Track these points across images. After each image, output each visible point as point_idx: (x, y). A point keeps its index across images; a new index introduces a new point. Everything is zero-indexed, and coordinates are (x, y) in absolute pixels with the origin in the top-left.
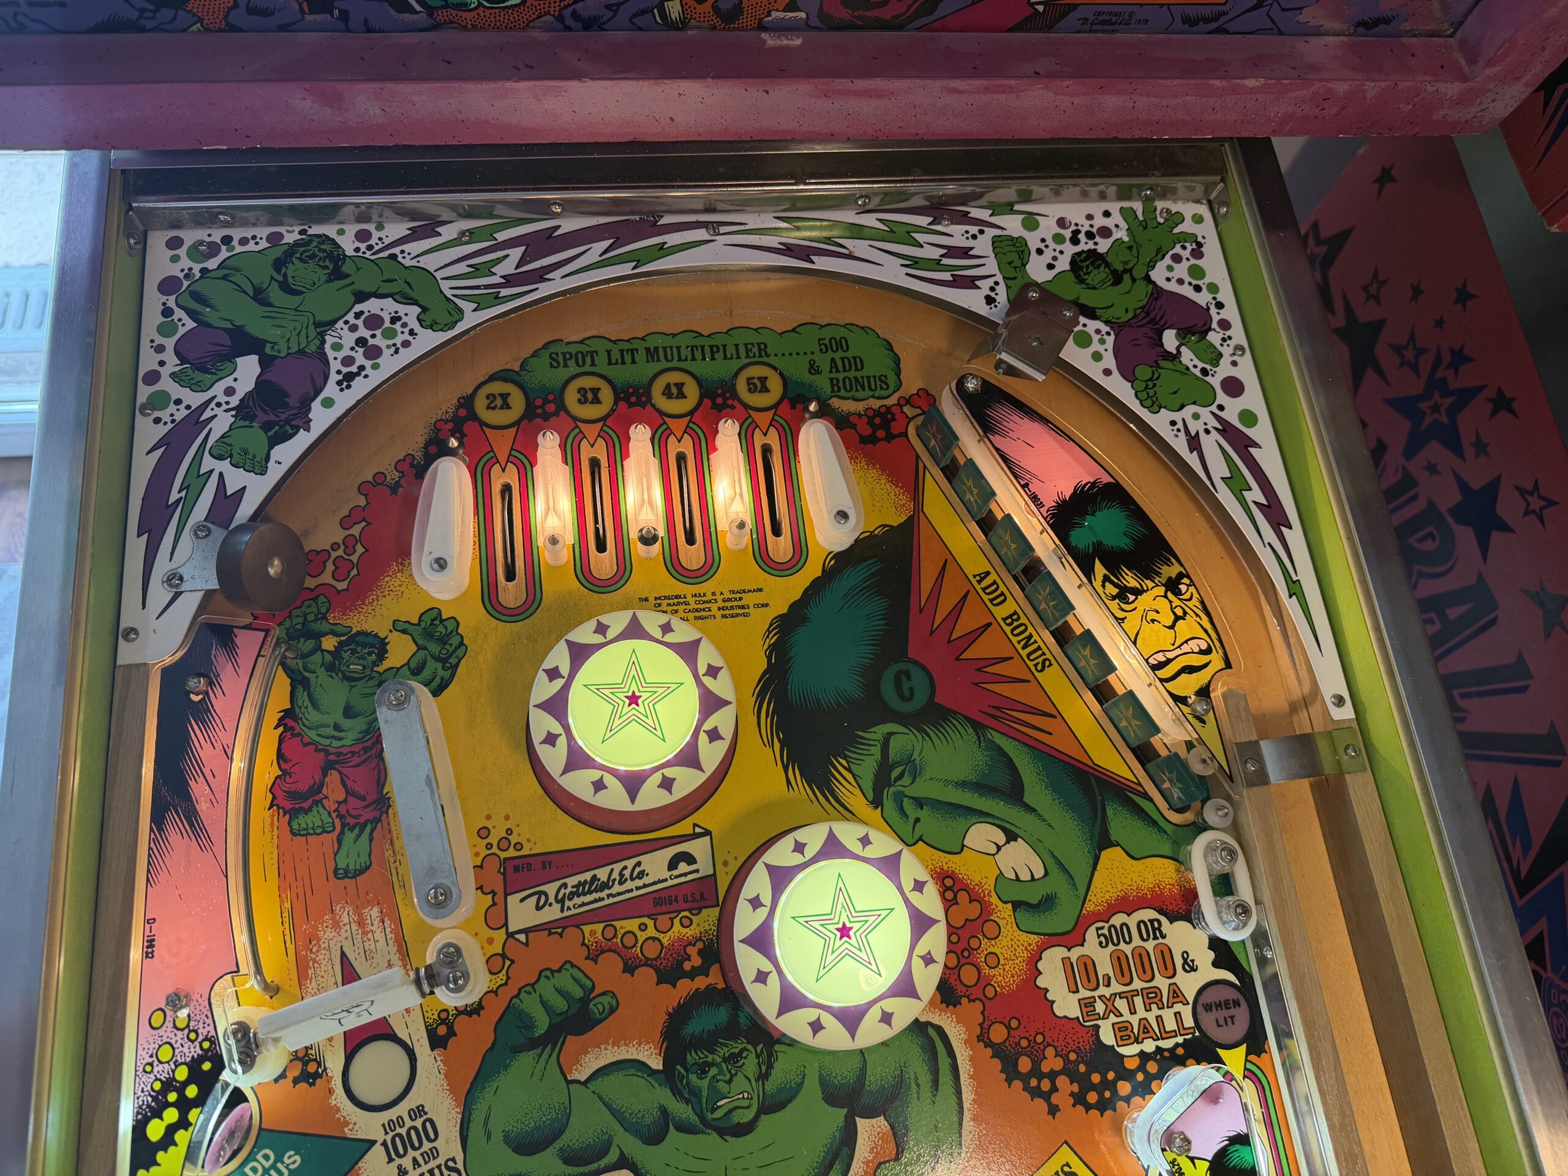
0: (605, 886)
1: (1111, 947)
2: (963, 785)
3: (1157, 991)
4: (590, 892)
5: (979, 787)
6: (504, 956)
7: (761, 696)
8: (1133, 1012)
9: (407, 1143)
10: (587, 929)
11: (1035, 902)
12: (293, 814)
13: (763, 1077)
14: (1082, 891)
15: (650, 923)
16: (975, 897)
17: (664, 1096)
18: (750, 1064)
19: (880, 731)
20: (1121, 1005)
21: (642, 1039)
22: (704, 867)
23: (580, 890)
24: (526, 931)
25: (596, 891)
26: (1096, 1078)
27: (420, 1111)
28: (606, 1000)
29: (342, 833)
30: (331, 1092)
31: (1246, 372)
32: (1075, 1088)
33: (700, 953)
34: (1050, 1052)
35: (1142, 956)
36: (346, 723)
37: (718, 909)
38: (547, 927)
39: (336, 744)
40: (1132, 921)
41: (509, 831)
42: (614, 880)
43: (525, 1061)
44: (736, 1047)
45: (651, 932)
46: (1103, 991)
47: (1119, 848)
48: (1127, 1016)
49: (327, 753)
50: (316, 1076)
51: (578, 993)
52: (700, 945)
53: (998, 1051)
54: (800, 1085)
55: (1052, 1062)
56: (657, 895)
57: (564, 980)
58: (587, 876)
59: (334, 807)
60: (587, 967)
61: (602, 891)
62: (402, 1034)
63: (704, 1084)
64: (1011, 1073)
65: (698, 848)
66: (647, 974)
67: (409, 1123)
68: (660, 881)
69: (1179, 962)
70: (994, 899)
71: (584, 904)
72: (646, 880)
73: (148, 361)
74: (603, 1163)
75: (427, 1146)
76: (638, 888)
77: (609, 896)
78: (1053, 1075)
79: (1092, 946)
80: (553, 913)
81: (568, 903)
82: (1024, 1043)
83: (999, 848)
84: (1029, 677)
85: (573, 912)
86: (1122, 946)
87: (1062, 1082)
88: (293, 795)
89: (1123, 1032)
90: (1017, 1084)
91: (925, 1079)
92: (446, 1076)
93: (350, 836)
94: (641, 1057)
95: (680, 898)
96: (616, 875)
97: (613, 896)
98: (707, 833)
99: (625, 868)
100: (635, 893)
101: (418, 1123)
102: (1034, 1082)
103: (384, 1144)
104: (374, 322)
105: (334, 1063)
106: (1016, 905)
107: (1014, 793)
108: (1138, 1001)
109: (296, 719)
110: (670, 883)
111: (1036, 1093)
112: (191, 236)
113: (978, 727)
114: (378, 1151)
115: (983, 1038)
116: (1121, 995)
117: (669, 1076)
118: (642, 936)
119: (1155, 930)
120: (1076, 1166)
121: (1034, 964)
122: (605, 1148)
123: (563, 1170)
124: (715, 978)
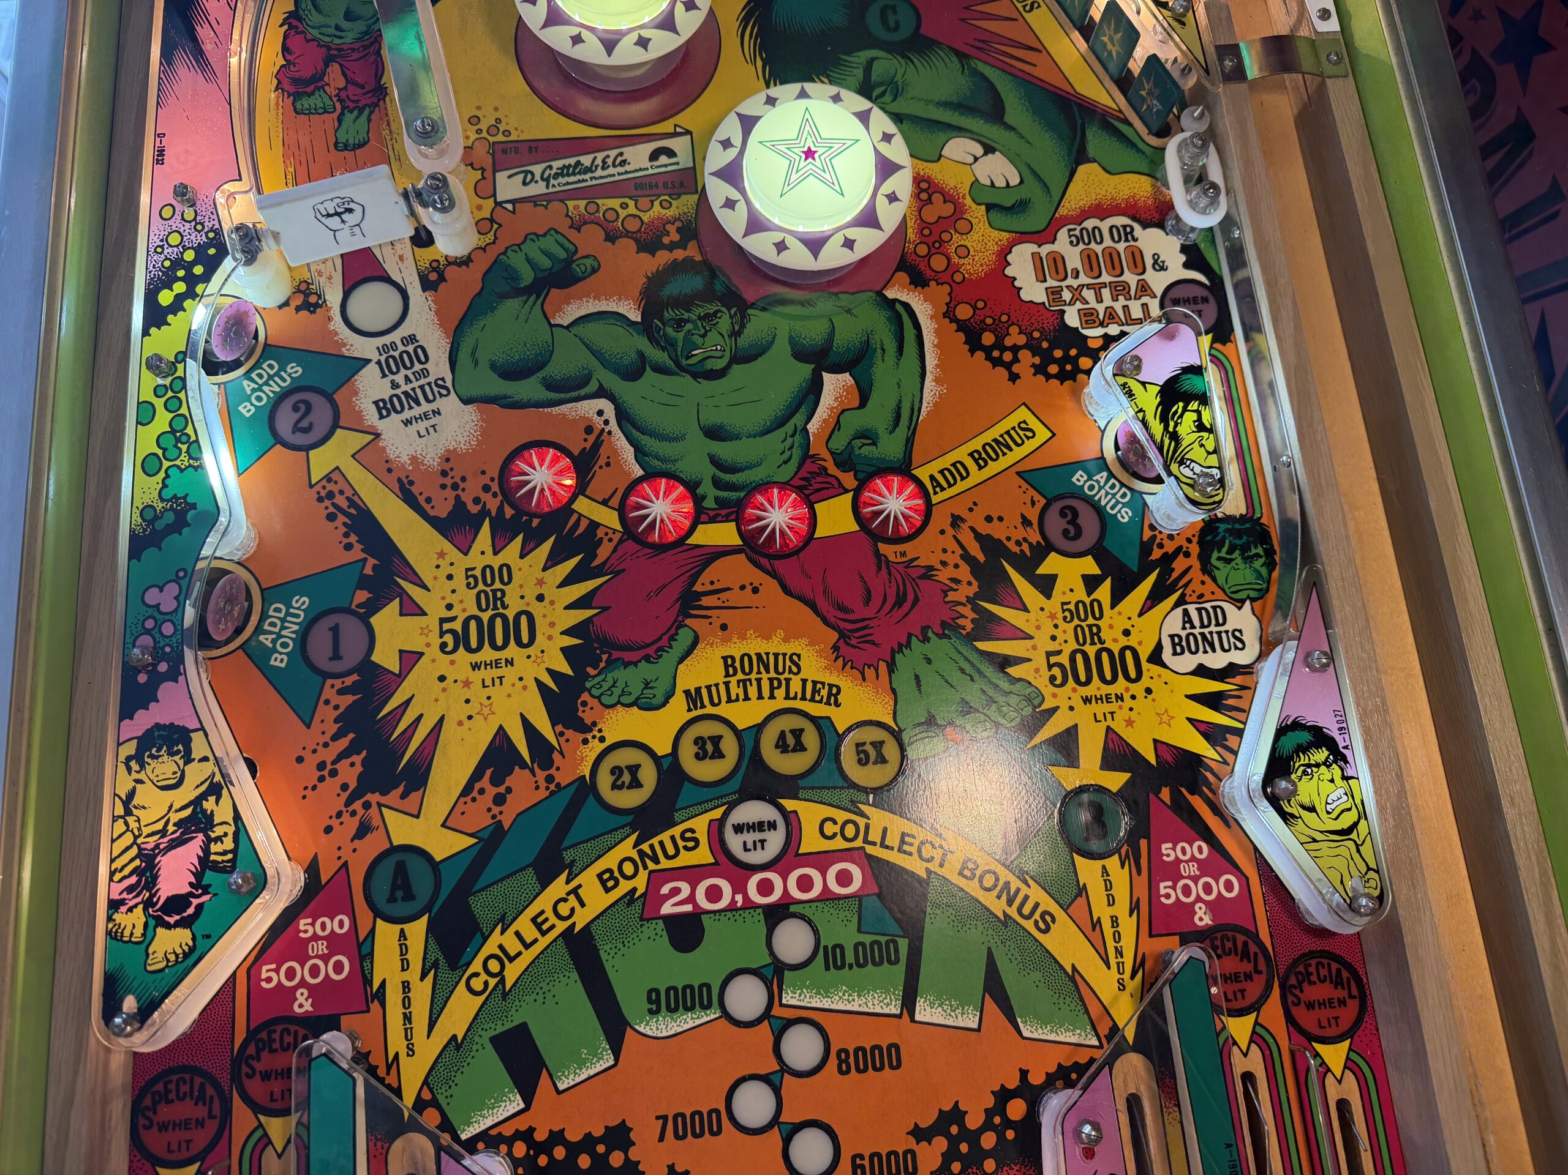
0: (588, 170)
1: (1081, 246)
2: (945, 105)
3: (1126, 286)
4: (574, 174)
5: (960, 107)
6: (492, 220)
7: (745, 21)
8: (1100, 300)
9: (400, 363)
10: (571, 204)
11: (1008, 204)
12: (296, 96)
13: (735, 334)
14: (1056, 199)
15: (631, 203)
16: (948, 198)
17: (642, 343)
18: (725, 323)
19: (864, 55)
20: (1089, 295)
21: (621, 295)
22: (684, 159)
23: (564, 172)
24: (513, 202)
25: (580, 173)
26: (1058, 353)
27: (412, 339)
28: (589, 262)
29: (342, 114)
30: (330, 319)
32: (1037, 360)
33: (678, 230)
34: (1014, 330)
35: (1112, 257)
36: (345, 25)
37: (696, 197)
38: (533, 200)
39: (337, 41)
40: (1105, 226)
41: (498, 121)
42: (597, 166)
43: (512, 305)
44: (711, 308)
45: (632, 209)
46: (1070, 281)
47: (1096, 164)
48: (1093, 304)
49: (329, 48)
50: (317, 306)
51: (562, 255)
52: (679, 224)
53: (962, 326)
54: (771, 344)
55: (1015, 337)
56: (638, 181)
57: (549, 243)
58: (572, 161)
59: (334, 93)
60: (572, 234)
61: (585, 173)
62: (396, 277)
63: (681, 335)
64: (974, 344)
65: (679, 145)
66: (627, 245)
67: (401, 348)
68: (641, 170)
69: (1149, 262)
70: (968, 201)
71: (568, 183)
72: (628, 168)
74: (583, 392)
75: (418, 367)
76: (619, 174)
77: (591, 178)
78: (1015, 349)
79: (1062, 243)
80: (538, 189)
81: (552, 182)
82: (989, 321)
83: (976, 159)
84: (1015, 15)
85: (558, 189)
86: (1093, 245)
87: (1025, 356)
88: (296, 81)
89: (1089, 317)
90: (980, 355)
91: (891, 346)
92: (437, 313)
93: (349, 117)
94: (621, 310)
95: (661, 185)
96: (599, 162)
97: (595, 178)
98: (688, 132)
99: (608, 156)
100: (617, 178)
101: (410, 348)
102: (996, 354)
103: (379, 363)
105: (333, 296)
106: (989, 207)
107: (996, 112)
108: (1106, 293)
109: (300, 19)
110: (651, 171)
111: (997, 362)
113: (962, 56)
114: (372, 370)
115: (949, 314)
116: (1089, 286)
117: (646, 327)
118: (623, 213)
119: (1127, 234)
120: (1034, 423)
121: (1003, 256)
122: (586, 380)
123: (545, 395)
124: (692, 251)
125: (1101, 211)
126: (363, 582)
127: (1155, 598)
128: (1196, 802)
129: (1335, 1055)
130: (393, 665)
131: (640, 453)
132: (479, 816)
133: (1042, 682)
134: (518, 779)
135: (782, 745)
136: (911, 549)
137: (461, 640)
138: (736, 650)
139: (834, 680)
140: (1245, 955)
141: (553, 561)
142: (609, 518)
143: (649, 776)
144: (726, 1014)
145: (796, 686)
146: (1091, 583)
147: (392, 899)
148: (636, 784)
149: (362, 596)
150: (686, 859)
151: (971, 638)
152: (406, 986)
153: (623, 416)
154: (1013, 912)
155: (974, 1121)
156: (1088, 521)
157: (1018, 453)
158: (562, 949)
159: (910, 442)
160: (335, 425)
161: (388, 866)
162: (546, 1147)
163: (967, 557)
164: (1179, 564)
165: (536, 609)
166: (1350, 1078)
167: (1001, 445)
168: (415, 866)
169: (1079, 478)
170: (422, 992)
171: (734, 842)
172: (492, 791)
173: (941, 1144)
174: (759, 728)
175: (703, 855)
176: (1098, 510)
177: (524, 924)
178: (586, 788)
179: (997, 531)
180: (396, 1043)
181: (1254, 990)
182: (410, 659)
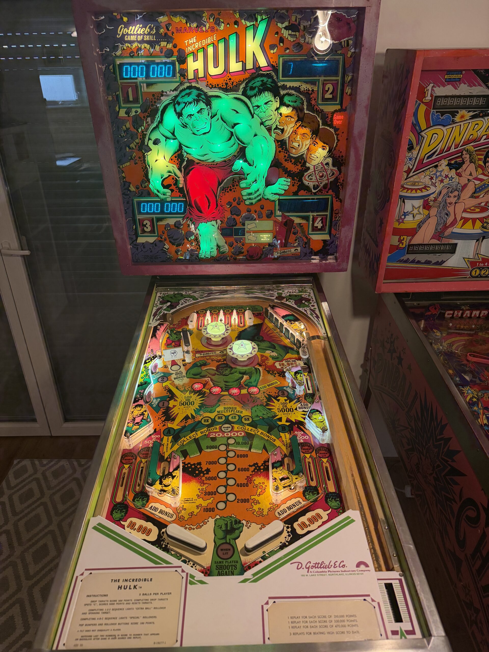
1: (287, 362)
2: (266, 347)
5: (269, 347)
9: (178, 374)
10: (207, 357)
11: (275, 358)
13: (231, 371)
14: (283, 357)
16: (266, 357)
18: (229, 370)
22: (225, 352)
23: (206, 354)
28: (209, 363)
30: (169, 369)
31: (315, 304)
32: (279, 375)
34: (275, 371)
35: (292, 363)
36: (176, 338)
37: (226, 357)
39: (174, 340)
40: (291, 360)
41: (197, 348)
42: (211, 353)
43: (197, 368)
45: (216, 358)
46: (285, 366)
47: (290, 353)
50: (167, 367)
51: (205, 362)
53: (267, 371)
54: (236, 372)
56: (217, 355)
57: (203, 361)
58: (208, 353)
59: (173, 345)
62: (179, 364)
63: (222, 371)
64: (269, 373)
70: (269, 357)
72: (216, 353)
73: (156, 303)
75: (181, 374)
78: (275, 374)
79: (284, 362)
81: (204, 355)
82: (271, 370)
83: (271, 353)
84: (278, 337)
86: (289, 362)
87: (277, 374)
91: (255, 373)
95: (221, 355)
97: (211, 355)
98: (226, 350)
99: (213, 352)
100: (214, 355)
101: (180, 372)
103: (175, 374)
104: (186, 300)
105: (169, 367)
106: (272, 358)
107: (274, 348)
109: (169, 338)
111: (272, 375)
112: (163, 293)
113: (270, 342)
115: (265, 369)
117: (217, 370)
119: (295, 361)
120: (277, 382)
121: (274, 363)
122: (206, 376)
123: (199, 377)
124: (225, 362)
125: (290, 359)
126: (169, 397)
127: (296, 402)
128: (302, 427)
129: (325, 460)
130: (172, 407)
131: (213, 384)
132: (183, 424)
133: (277, 412)
134: (189, 420)
135: (232, 418)
136: (256, 396)
137: (183, 404)
138: (226, 407)
139: (241, 410)
140: (309, 446)
141: (198, 395)
142: (208, 391)
143: (210, 421)
144: (219, 449)
145: (235, 411)
146: (286, 400)
147: (167, 434)
148: (208, 421)
149: (168, 399)
150: (215, 431)
151: (265, 406)
152: (168, 444)
153: (211, 380)
154: (269, 439)
155: (260, 465)
156: (286, 393)
157: (275, 385)
158: (193, 440)
159: (257, 383)
160: (167, 380)
161: (167, 430)
162: (187, 465)
163: (265, 397)
164: (301, 399)
165: (195, 401)
166: (327, 463)
167: (272, 384)
168: (171, 430)
169: (285, 388)
170: (170, 445)
171: (223, 429)
172: (185, 422)
173: (254, 467)
174: (229, 416)
175: (218, 430)
176: (288, 392)
177: (188, 437)
178: (200, 422)
179: (270, 394)
180: (165, 450)
181: (311, 451)
182: (174, 406)
